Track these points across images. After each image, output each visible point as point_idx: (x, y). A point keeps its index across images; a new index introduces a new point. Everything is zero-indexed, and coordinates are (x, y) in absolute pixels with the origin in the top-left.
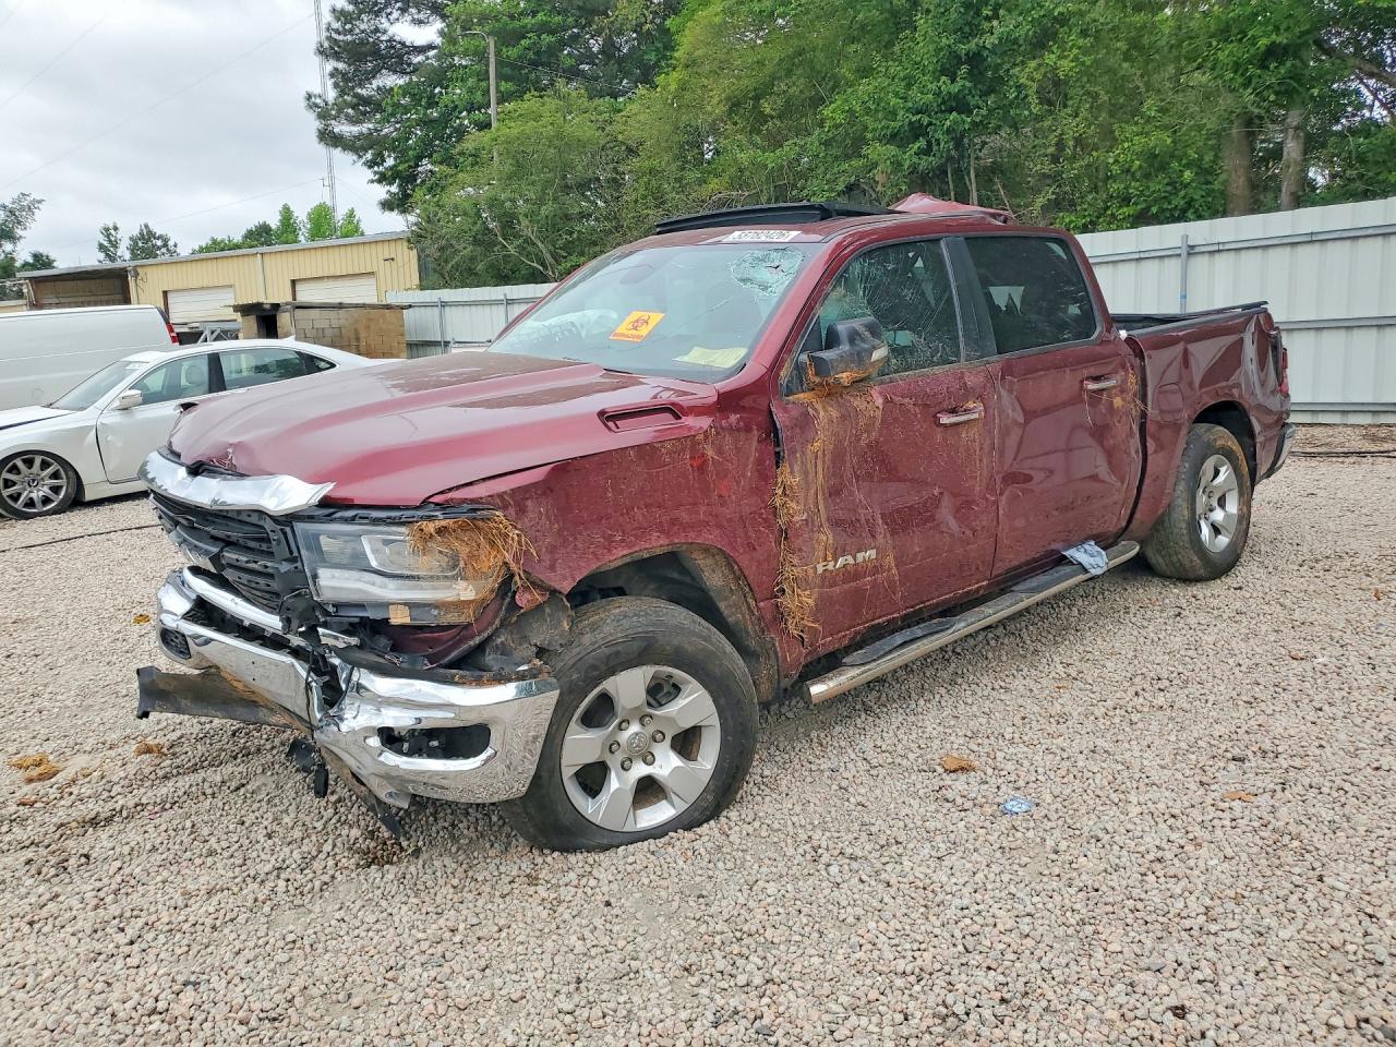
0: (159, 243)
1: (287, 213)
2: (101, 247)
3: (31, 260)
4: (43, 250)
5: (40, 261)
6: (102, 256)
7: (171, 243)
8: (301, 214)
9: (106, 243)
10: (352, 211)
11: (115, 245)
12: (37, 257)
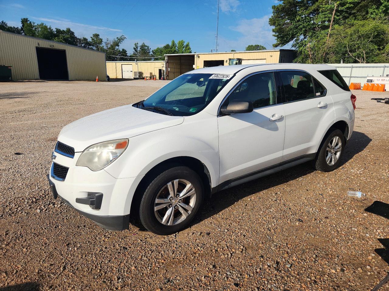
0: (147, 48)
1: (173, 42)
2: (134, 48)
3: (121, 50)
4: (125, 49)
7: (149, 48)
8: (177, 43)
10: (188, 42)
11: (137, 47)
12: (123, 50)
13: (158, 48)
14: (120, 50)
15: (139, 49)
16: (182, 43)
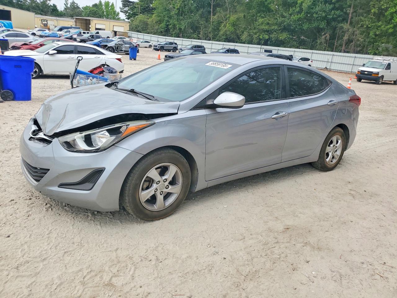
0: (76, 5)
1: (100, 2)
2: (65, 4)
3: (52, 5)
4: (55, 4)
5: (55, 6)
6: (65, 6)
7: (78, 5)
8: (103, 3)
9: (66, 4)
10: (113, 3)
12: (54, 5)
13: (87, 6)
14: (50, 5)
15: (69, 6)
16: (107, 4)
